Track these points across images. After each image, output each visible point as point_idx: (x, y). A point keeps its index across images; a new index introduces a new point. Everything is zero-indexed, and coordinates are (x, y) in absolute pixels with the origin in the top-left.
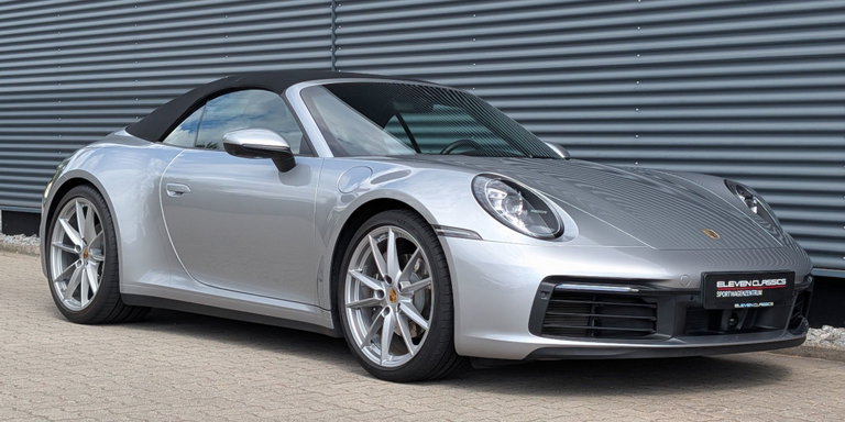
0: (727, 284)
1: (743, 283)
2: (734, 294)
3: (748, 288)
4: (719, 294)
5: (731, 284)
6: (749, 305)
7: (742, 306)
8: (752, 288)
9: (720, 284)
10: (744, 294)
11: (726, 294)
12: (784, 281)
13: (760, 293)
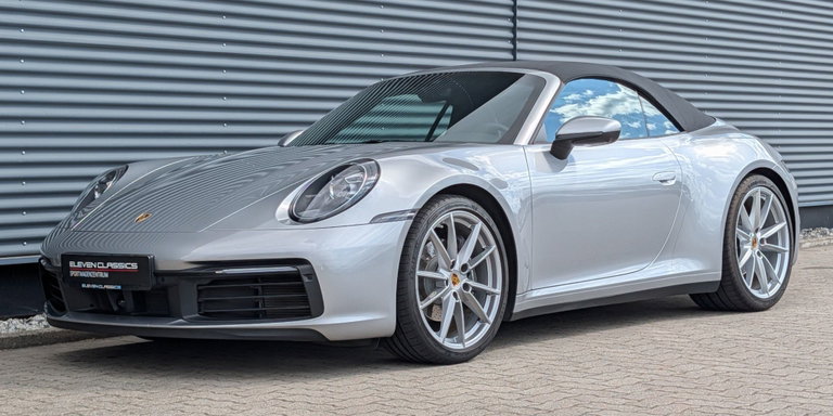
1: (89, 265)
2: (83, 274)
3: (93, 269)
4: (72, 273)
5: (80, 264)
6: (94, 286)
7: (88, 286)
8: (96, 270)
9: (72, 264)
12: (134, 266)
13: (106, 275)
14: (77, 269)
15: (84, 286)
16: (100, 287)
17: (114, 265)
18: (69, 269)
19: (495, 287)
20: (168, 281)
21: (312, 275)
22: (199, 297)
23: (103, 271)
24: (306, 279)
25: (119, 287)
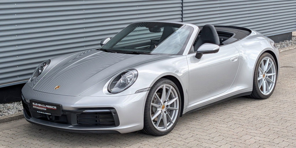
0: (35, 104)
1: (40, 105)
2: (37, 108)
4: (34, 107)
5: (36, 104)
6: (41, 112)
7: (39, 112)
8: (42, 107)
9: (33, 104)
10: (40, 108)
11: (35, 107)
12: (55, 108)
13: (46, 109)
14: (35, 105)
15: (38, 112)
16: (44, 113)
17: (48, 107)
18: (33, 105)
19: (177, 107)
20: (67, 113)
21: (116, 113)
22: (77, 118)
23: (45, 108)
24: (113, 114)
25: (50, 114)
